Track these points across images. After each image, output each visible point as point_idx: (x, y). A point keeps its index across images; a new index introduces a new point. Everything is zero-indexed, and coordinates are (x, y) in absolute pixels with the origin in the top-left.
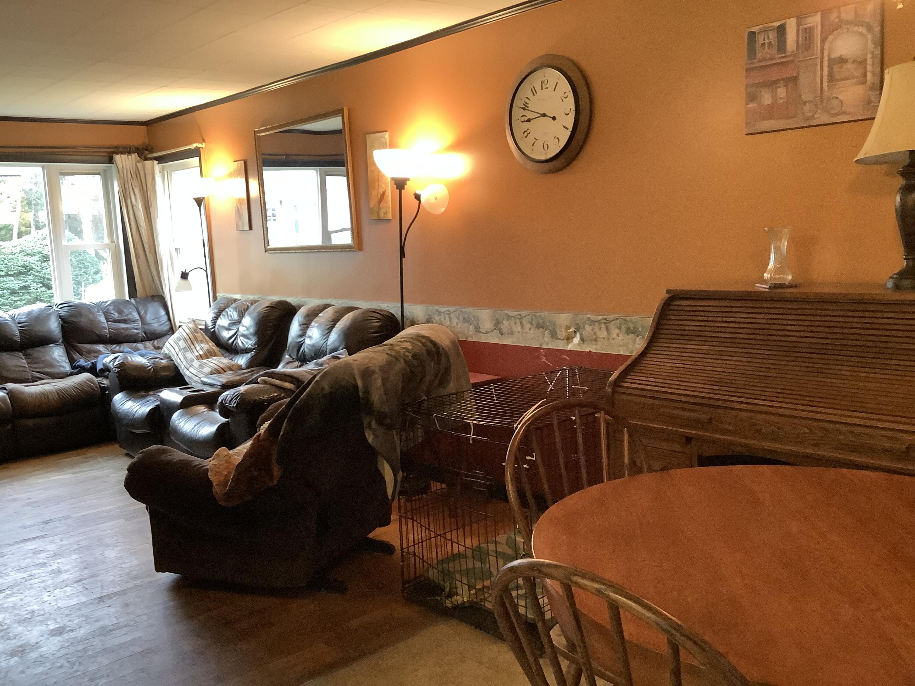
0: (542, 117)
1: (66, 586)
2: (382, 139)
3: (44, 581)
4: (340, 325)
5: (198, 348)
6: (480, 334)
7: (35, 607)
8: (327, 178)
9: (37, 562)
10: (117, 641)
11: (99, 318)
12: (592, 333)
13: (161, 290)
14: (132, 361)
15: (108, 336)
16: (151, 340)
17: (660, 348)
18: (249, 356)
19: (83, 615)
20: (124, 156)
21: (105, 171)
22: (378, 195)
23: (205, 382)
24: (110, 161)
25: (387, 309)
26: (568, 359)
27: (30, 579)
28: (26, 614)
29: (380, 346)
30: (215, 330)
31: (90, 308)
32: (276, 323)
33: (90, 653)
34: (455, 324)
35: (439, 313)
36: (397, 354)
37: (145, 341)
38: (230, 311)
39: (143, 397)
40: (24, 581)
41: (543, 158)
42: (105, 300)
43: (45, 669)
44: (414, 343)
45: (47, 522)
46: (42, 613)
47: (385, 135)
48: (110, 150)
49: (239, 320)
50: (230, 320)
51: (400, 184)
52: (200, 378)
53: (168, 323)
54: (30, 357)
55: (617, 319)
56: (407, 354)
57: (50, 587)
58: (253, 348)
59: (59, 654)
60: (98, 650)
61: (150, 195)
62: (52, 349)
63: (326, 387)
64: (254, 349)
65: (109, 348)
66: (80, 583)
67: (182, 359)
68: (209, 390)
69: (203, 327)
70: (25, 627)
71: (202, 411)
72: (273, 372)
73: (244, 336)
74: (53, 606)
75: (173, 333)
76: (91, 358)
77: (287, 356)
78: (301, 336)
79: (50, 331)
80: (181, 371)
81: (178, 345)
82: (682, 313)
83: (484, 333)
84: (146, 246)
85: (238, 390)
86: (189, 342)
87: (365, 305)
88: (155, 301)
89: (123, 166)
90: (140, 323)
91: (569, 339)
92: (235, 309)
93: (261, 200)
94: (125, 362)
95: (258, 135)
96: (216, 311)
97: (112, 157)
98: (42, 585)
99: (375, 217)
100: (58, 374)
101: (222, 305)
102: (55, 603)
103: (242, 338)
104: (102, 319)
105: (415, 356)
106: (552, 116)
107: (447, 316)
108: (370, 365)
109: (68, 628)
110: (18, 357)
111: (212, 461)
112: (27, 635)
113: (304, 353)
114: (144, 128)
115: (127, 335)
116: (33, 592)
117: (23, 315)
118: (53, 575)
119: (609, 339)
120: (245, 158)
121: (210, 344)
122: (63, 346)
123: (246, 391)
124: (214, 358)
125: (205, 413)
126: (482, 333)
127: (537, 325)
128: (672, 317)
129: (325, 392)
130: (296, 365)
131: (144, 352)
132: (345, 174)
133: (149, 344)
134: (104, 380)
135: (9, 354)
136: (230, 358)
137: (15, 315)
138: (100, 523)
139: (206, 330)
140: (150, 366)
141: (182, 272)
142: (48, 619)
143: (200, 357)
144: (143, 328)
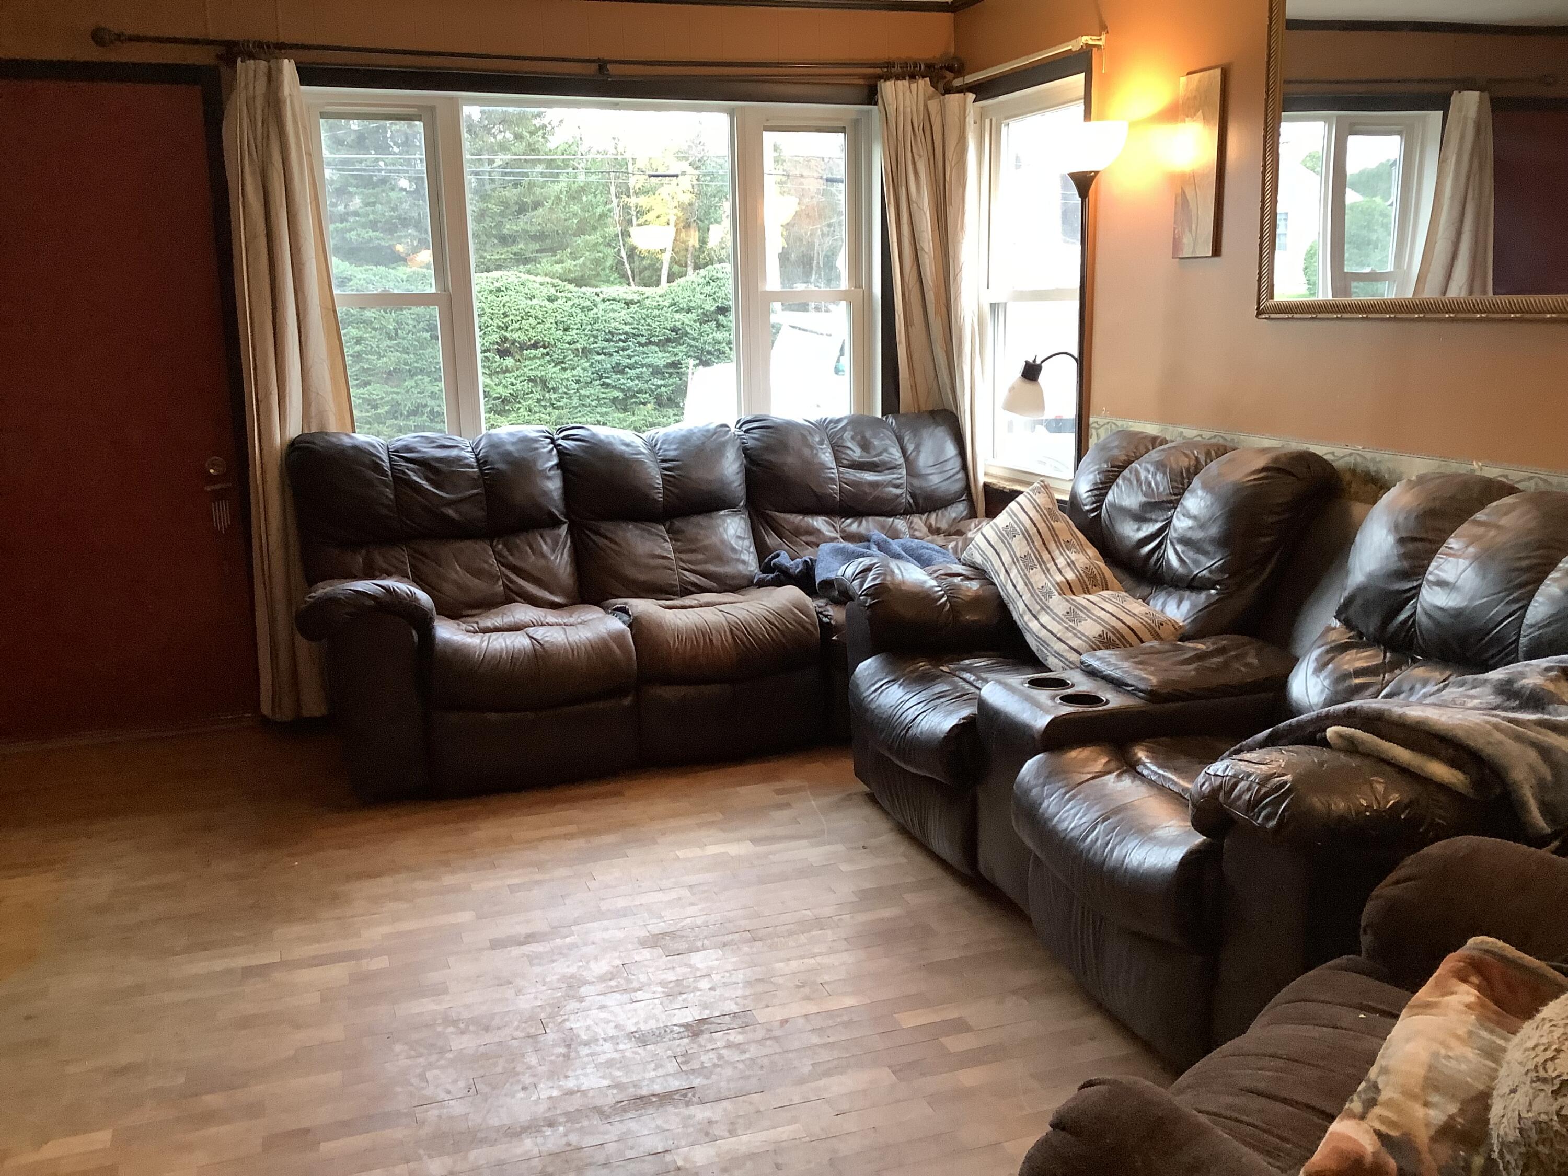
5: (1061, 562)
11: (823, 456)
13: (951, 400)
14: (901, 579)
15: (837, 497)
16: (922, 513)
18: (1199, 599)
20: (902, 84)
21: (856, 122)
23: (1096, 671)
24: (871, 96)
30: (1099, 516)
31: (806, 433)
32: (1286, 516)
37: (912, 513)
38: (1146, 470)
42: (836, 417)
48: (871, 71)
49: (1174, 498)
50: (1145, 495)
52: (1076, 652)
53: (961, 475)
54: (679, 537)
58: (1214, 578)
62: (724, 521)
64: (1218, 582)
65: (837, 527)
67: (1021, 586)
68: (1117, 700)
72: (1380, 716)
73: (1186, 541)
75: (971, 501)
76: (803, 548)
77: (1336, 624)
78: (1402, 574)
79: (723, 482)
80: (1015, 616)
81: (1009, 547)
84: (930, 296)
86: (1038, 543)
88: (937, 424)
89: (896, 110)
90: (904, 472)
92: (1160, 466)
94: (889, 582)
96: (1104, 466)
97: (876, 87)
100: (733, 579)
101: (1118, 451)
103: (1180, 548)
104: (827, 457)
110: (658, 535)
113: (1411, 628)
114: (948, 18)
115: (877, 498)
117: (671, 443)
120: (1224, 63)
121: (1088, 552)
122: (745, 516)
123: (1300, 778)
124: (1105, 593)
133: (918, 521)
134: (829, 608)
135: (636, 527)
137: (657, 441)
139: (1071, 507)
140: (943, 596)
141: (1027, 362)
143: (1068, 588)
144: (912, 485)
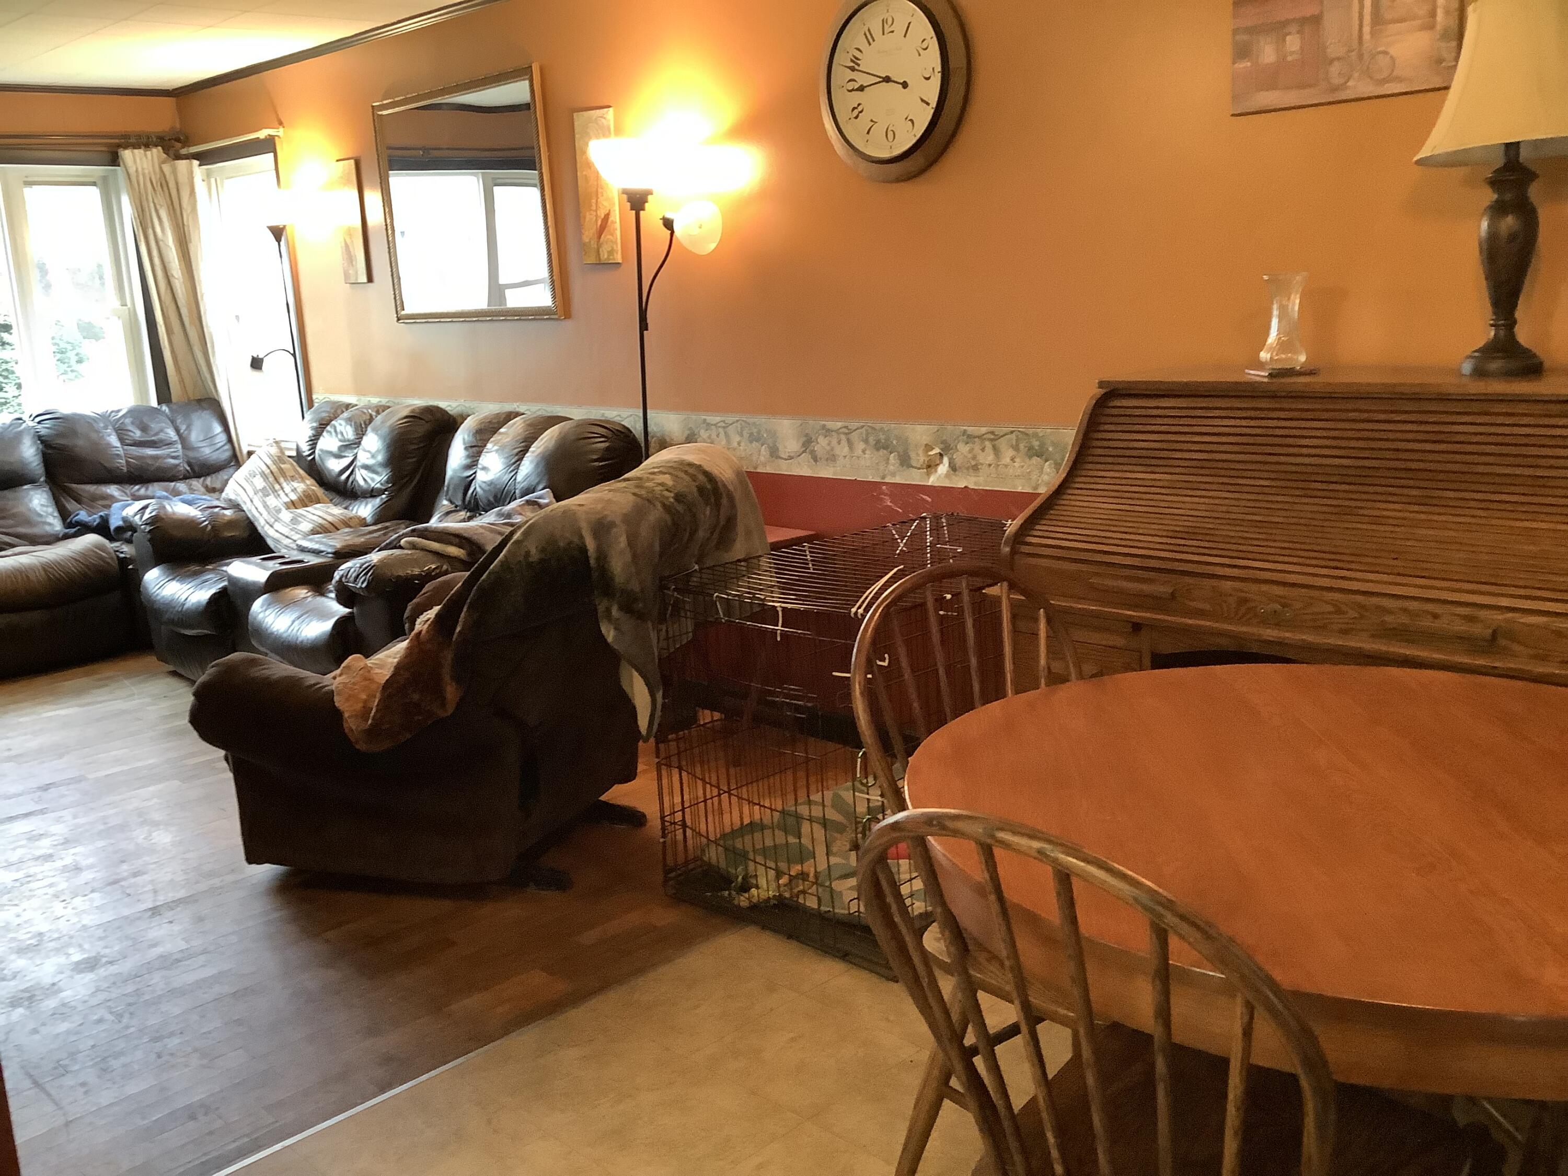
0: (884, 83)
1: (93, 891)
2: (603, 120)
3: (53, 883)
4: (538, 448)
5: (287, 489)
6: (780, 460)
7: (44, 927)
8: (496, 189)
9: (38, 853)
10: (191, 978)
11: (108, 438)
12: (970, 456)
13: (213, 391)
14: (174, 513)
15: (125, 469)
16: (199, 477)
17: (1088, 480)
18: (377, 501)
19: (127, 938)
20: (139, 152)
21: (105, 179)
22: (596, 220)
23: (304, 547)
24: (114, 160)
25: (617, 419)
26: (929, 500)
27: (29, 882)
28: (30, 939)
29: (620, 481)
30: (314, 458)
31: (92, 422)
32: (421, 445)
33: (147, 997)
34: (735, 444)
35: (708, 426)
36: (650, 495)
37: (190, 478)
38: (340, 425)
39: (196, 574)
40: (18, 884)
41: (886, 155)
42: (116, 409)
43: (74, 1025)
44: (677, 476)
45: (46, 788)
46: (56, 935)
47: (607, 112)
48: (112, 141)
49: (357, 441)
50: (341, 441)
51: (637, 202)
52: (295, 541)
53: (228, 447)
55: (1012, 432)
56: (666, 493)
57: (64, 894)
58: (384, 488)
59: (94, 1001)
60: (160, 993)
61: (188, 219)
62: (28, 494)
63: (533, 551)
64: (386, 490)
65: (128, 491)
66: (116, 886)
67: (261, 508)
68: (313, 560)
69: (294, 454)
70: (31, 958)
71: (302, 596)
72: (426, 529)
73: (366, 467)
74: (74, 924)
75: (238, 465)
76: (98, 508)
77: (445, 502)
78: (468, 467)
79: (23, 464)
80: (259, 528)
81: (252, 484)
82: (1122, 420)
83: (786, 460)
84: (184, 311)
85: (368, 559)
86: (271, 479)
87: (578, 414)
88: (204, 409)
89: (137, 171)
90: (180, 446)
91: (931, 466)
92: (349, 420)
93: (387, 229)
94: (162, 514)
95: (380, 113)
96: (315, 424)
97: (117, 153)
98: (51, 891)
99: (592, 259)
100: (42, 536)
101: (324, 415)
102: (77, 920)
103: (364, 472)
104: (114, 440)
105: (679, 498)
106: (902, 81)
107: (721, 430)
108: (606, 513)
109: (104, 960)
111: (338, 679)
112: (33, 972)
113: (475, 496)
114: (170, 101)
115: (159, 469)
116: (35, 902)
118: (67, 874)
119: (998, 465)
120: (358, 155)
121: (308, 482)
122: (47, 489)
123: (381, 561)
124: (318, 506)
125: (309, 599)
126: (783, 459)
127: (876, 445)
128: (1107, 427)
129: (531, 559)
130: (463, 517)
131: (190, 497)
132: (537, 182)
133: (196, 483)
134: (123, 546)
136: (344, 506)
138: (139, 788)
139: (299, 458)
140: (205, 521)
141: (252, 357)
142: (69, 945)
143: (292, 505)
144: (186, 456)
